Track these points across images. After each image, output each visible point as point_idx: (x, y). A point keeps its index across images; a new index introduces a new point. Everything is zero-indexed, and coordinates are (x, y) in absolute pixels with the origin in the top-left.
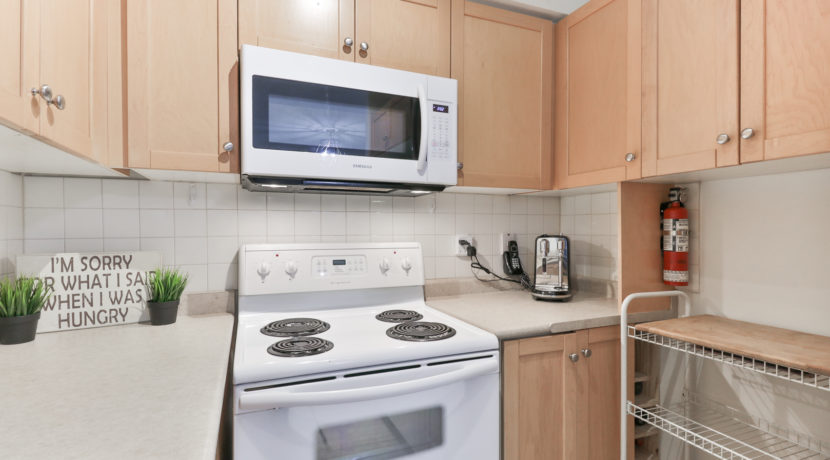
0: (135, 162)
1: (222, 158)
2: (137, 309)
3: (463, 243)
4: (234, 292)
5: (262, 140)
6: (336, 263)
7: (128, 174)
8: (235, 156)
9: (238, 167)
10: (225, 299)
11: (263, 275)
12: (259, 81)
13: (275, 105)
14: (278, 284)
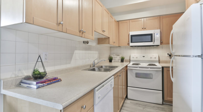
0: (120, 46)
1: (128, 44)
2: (120, 61)
3: (168, 54)
4: (130, 60)
5: (131, 42)
6: (143, 57)
7: (119, 46)
8: (129, 44)
9: (129, 45)
10: (129, 61)
11: (133, 58)
12: (131, 35)
13: (133, 37)
14: (135, 59)
